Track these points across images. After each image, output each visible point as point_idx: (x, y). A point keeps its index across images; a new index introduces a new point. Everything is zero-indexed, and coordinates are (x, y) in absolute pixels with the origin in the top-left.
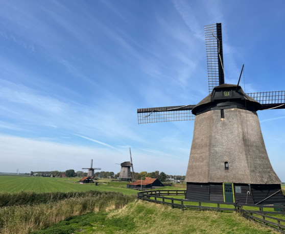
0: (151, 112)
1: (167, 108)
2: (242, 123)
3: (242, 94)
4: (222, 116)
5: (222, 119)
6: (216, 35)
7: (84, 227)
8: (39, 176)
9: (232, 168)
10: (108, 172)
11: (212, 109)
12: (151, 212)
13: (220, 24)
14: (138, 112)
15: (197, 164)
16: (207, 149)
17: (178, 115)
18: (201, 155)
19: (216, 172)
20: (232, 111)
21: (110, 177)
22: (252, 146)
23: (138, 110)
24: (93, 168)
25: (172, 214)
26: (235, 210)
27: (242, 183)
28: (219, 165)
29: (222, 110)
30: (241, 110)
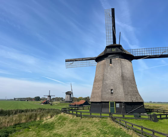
0: (73, 61)
1: (83, 59)
2: (122, 67)
3: (122, 50)
4: (111, 63)
5: (111, 65)
6: (111, 15)
7: (24, 129)
8: (19, 100)
9: (115, 93)
10: (60, 98)
11: (105, 59)
12: (65, 119)
13: (114, 9)
14: (66, 61)
15: (96, 91)
16: (102, 82)
17: (89, 63)
18: (99, 85)
19: (106, 95)
20: (116, 60)
21: (61, 100)
22: (127, 80)
23: (66, 60)
24: (50, 95)
25: (75, 120)
26: (109, 117)
27: (120, 101)
28: (108, 91)
29: (111, 59)
30: (122, 59)
